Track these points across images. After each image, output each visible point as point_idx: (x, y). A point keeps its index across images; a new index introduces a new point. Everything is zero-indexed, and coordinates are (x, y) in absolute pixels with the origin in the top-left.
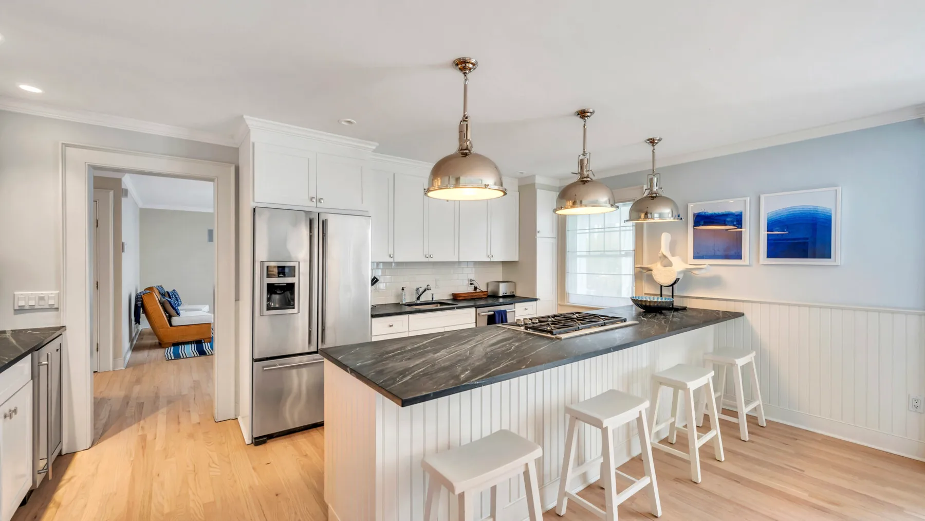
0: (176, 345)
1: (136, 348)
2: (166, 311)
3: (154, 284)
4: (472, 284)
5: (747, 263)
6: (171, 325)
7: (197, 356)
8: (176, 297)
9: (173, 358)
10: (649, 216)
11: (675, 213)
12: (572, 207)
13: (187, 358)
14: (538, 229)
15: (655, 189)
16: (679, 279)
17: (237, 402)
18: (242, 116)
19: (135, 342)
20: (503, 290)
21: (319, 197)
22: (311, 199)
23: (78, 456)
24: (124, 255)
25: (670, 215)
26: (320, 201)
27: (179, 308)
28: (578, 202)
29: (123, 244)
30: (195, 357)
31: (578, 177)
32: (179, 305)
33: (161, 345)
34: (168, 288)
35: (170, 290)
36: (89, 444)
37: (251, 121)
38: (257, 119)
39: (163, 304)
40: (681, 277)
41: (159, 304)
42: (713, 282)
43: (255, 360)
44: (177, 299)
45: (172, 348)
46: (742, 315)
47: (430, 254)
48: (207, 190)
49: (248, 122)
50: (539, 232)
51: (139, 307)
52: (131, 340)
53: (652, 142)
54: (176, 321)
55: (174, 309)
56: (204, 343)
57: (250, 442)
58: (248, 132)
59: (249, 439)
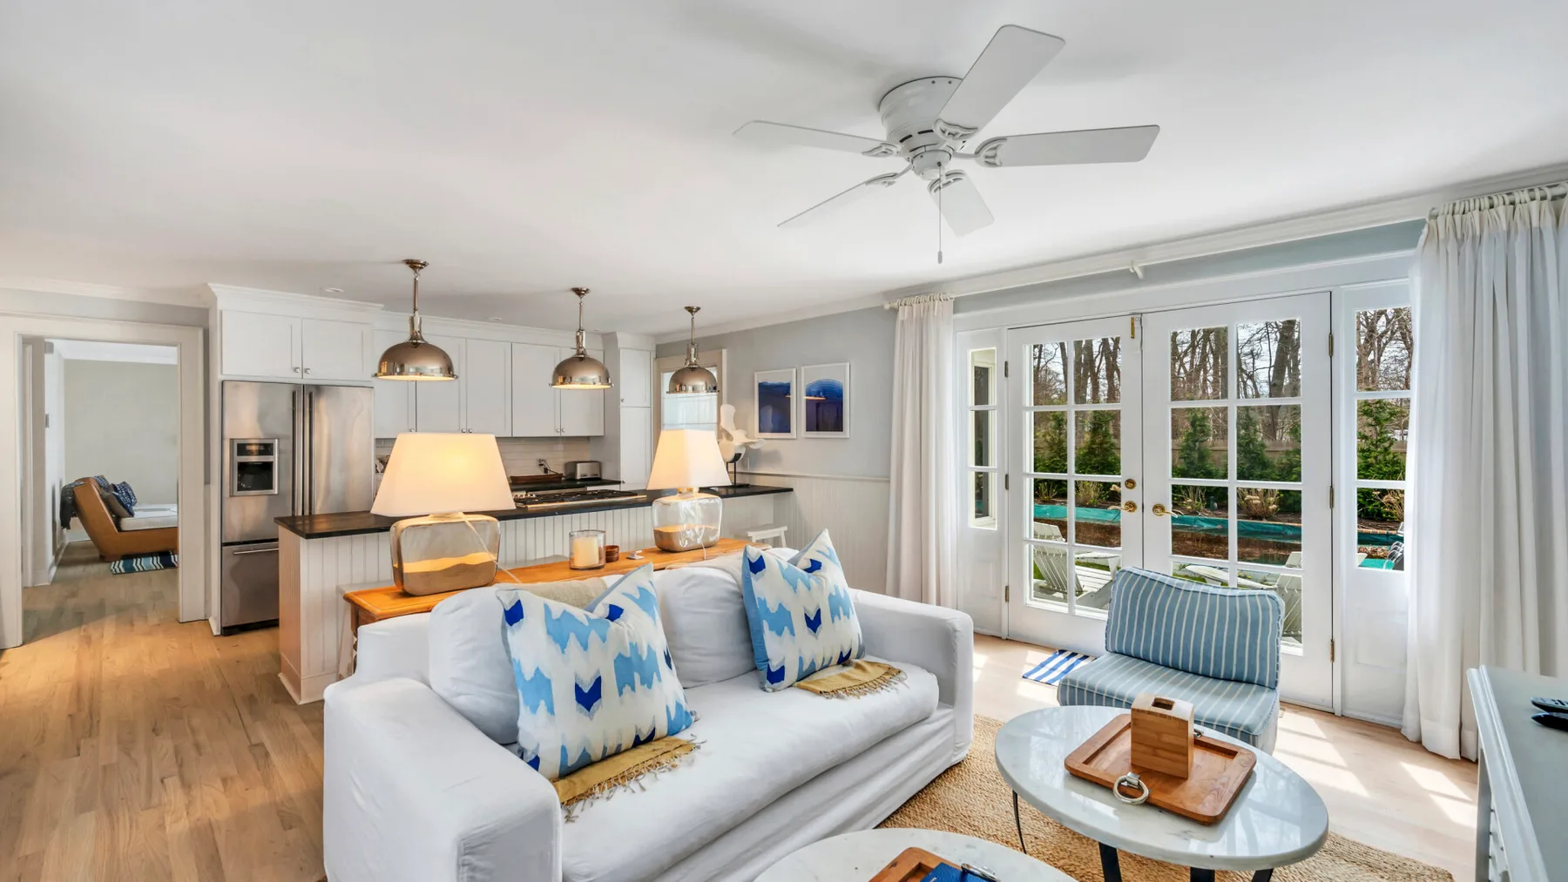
0: (128, 557)
1: (61, 564)
2: (111, 511)
3: (91, 474)
4: (541, 465)
5: (795, 437)
6: (120, 530)
7: (161, 569)
8: (127, 493)
9: (123, 570)
10: (684, 388)
11: (709, 385)
12: (562, 384)
13: (144, 571)
14: (622, 397)
15: (693, 359)
16: (740, 455)
17: (207, 602)
18: (206, 284)
19: (60, 557)
20: (581, 471)
21: (305, 367)
22: (295, 370)
23: (8, 651)
24: (47, 430)
25: (704, 388)
26: (306, 372)
27: (134, 508)
28: (568, 378)
29: (47, 417)
30: (157, 569)
31: (575, 352)
32: (131, 504)
33: (103, 559)
34: (113, 479)
35: (117, 482)
36: (20, 642)
37: (216, 288)
38: (223, 286)
39: (106, 501)
40: (743, 452)
41: (101, 502)
42: (774, 457)
43: (224, 545)
44: (129, 495)
45: (122, 562)
46: (791, 490)
47: (469, 428)
48: (167, 356)
49: (214, 290)
50: (622, 401)
51: (70, 506)
52: (56, 553)
53: (690, 310)
54: (127, 523)
55: (125, 507)
56: (173, 554)
57: (219, 633)
58: (215, 299)
59: (218, 631)
